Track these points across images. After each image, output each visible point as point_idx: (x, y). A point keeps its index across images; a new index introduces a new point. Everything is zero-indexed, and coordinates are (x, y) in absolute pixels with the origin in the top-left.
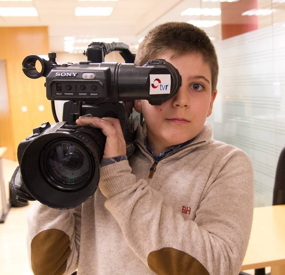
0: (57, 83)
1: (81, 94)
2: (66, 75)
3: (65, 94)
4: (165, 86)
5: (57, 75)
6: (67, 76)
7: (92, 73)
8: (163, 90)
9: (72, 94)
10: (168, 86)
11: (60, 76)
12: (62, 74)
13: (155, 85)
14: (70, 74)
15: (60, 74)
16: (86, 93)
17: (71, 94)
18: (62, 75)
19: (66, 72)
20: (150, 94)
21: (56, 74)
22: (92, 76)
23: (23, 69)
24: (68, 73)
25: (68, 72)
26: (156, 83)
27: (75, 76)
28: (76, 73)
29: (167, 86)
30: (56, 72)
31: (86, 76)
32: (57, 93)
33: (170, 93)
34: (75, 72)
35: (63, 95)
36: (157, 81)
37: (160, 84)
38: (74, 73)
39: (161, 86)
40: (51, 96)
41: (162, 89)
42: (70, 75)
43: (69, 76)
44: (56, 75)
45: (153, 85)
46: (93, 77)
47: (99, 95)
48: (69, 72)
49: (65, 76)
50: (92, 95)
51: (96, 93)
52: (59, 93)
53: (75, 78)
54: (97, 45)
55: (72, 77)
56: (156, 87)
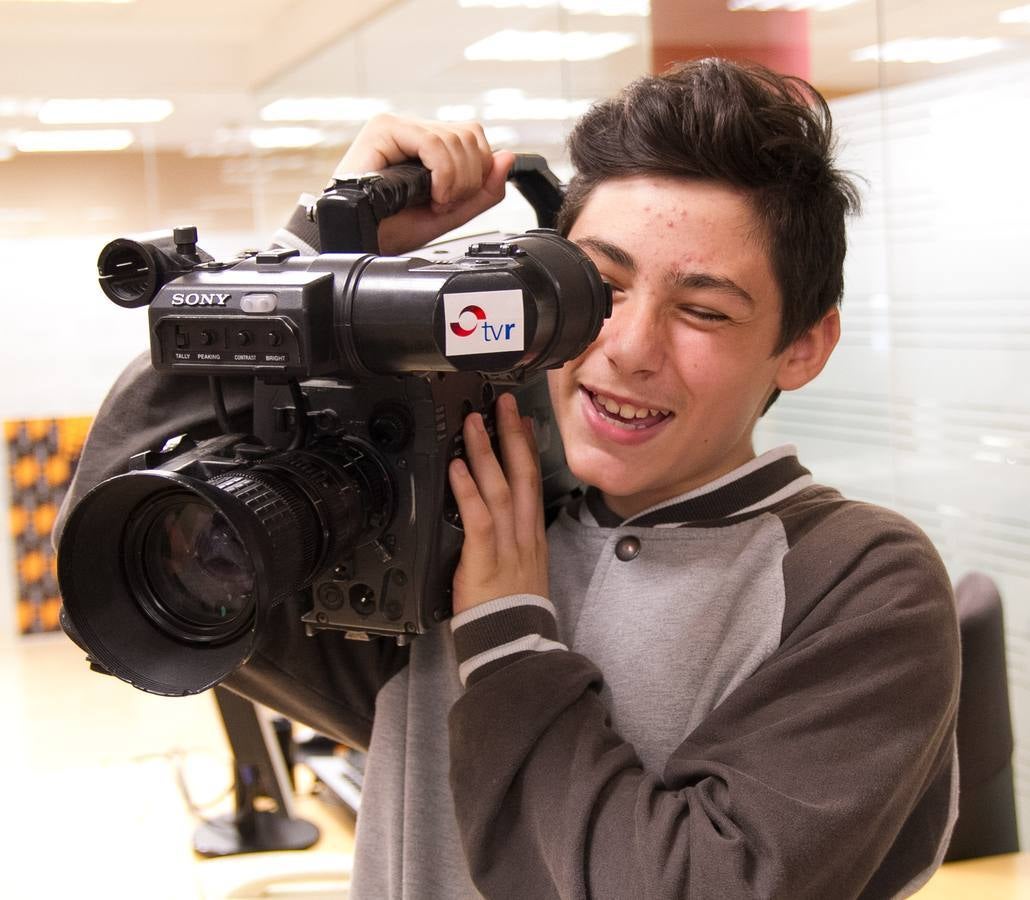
0: (177, 325)
1: (241, 357)
2: (200, 299)
3: (199, 356)
4: (504, 328)
5: (177, 299)
6: (202, 303)
7: (267, 296)
8: (497, 339)
9: (217, 357)
10: (513, 325)
11: (185, 304)
12: (189, 296)
13: (465, 326)
14: (209, 297)
15: (184, 298)
16: (253, 354)
18: (188, 302)
19: (199, 293)
20: (447, 354)
21: (174, 297)
22: (266, 304)
23: (100, 280)
24: (204, 296)
25: (205, 292)
26: (468, 321)
27: (221, 303)
28: (226, 296)
29: (508, 328)
30: (174, 292)
31: (251, 304)
32: (179, 353)
33: (522, 349)
34: (223, 293)
35: (194, 358)
36: (471, 315)
37: (482, 322)
38: (220, 296)
39: (486, 327)
40: (162, 361)
41: (490, 335)
42: (210, 302)
43: (207, 304)
44: (173, 303)
45: (456, 328)
46: (271, 309)
47: (287, 359)
48: (208, 293)
49: (197, 304)
50: (271, 361)
51: (280, 355)
52: (183, 353)
53: (223, 309)
54: (348, 187)
55: (214, 308)
56: (467, 333)
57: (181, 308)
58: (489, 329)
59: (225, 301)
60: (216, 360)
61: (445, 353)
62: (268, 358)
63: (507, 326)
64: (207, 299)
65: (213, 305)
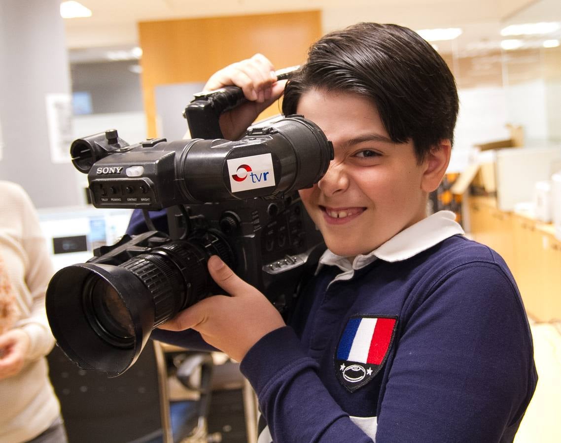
0: (101, 184)
1: (130, 200)
2: (109, 170)
3: (112, 199)
4: (263, 175)
6: (110, 172)
7: (139, 167)
8: (259, 181)
10: (268, 173)
11: (102, 173)
12: (104, 169)
13: (240, 176)
16: (135, 197)
17: (118, 200)
18: (104, 172)
19: (109, 167)
20: (233, 191)
22: (138, 172)
24: (111, 169)
26: (242, 173)
27: (118, 172)
28: (121, 168)
29: (265, 175)
30: (98, 167)
31: (131, 172)
32: (103, 198)
33: (275, 185)
34: (120, 166)
35: (110, 201)
36: (243, 170)
37: (250, 173)
38: (117, 168)
39: (252, 175)
40: (96, 203)
41: (255, 179)
42: (113, 172)
43: (112, 173)
44: (97, 173)
45: (236, 177)
46: (140, 174)
47: (151, 200)
49: (108, 173)
50: (143, 201)
51: (147, 198)
52: (105, 198)
53: (119, 175)
54: (201, 99)
55: (115, 175)
56: (242, 180)
57: (101, 175)
58: (254, 176)
59: (120, 171)
60: (118, 201)
61: (231, 191)
62: (142, 200)
63: (264, 173)
64: (112, 170)
65: (115, 173)
